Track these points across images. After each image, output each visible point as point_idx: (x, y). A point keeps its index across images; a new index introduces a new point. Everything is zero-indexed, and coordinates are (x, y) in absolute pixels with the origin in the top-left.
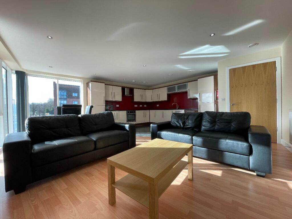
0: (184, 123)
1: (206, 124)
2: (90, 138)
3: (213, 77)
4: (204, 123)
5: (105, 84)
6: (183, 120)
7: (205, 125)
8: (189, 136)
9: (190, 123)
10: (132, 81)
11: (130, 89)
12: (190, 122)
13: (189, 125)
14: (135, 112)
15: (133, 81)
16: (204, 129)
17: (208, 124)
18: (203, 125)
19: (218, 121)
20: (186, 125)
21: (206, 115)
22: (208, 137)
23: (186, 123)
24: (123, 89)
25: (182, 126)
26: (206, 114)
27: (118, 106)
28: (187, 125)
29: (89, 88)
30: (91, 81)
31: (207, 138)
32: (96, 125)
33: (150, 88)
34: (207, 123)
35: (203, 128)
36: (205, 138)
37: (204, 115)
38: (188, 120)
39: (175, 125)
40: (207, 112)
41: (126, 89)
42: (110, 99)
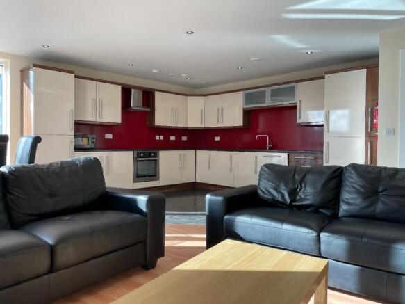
0: (293, 193)
1: (352, 199)
2: (36, 237)
3: (364, 71)
4: (346, 195)
5: (76, 77)
6: (291, 185)
7: (350, 200)
8: (311, 231)
9: (308, 194)
10: (151, 71)
11: (143, 92)
12: (309, 190)
13: (307, 200)
14: (156, 155)
15: (155, 71)
16: (345, 211)
17: (356, 199)
18: (344, 202)
19: (382, 192)
20: (298, 198)
21: (352, 174)
22: (362, 236)
23: (298, 193)
24: (126, 92)
25: (288, 201)
26: (353, 172)
27: (109, 136)
28: (302, 200)
29: (29, 86)
30: (35, 66)
31: (359, 239)
32: (52, 195)
33: (198, 91)
34: (354, 196)
35: (344, 208)
36: (353, 238)
37: (346, 175)
38: (303, 185)
39: (270, 197)
40: (355, 167)
41: (133, 91)
42: (90, 117)
